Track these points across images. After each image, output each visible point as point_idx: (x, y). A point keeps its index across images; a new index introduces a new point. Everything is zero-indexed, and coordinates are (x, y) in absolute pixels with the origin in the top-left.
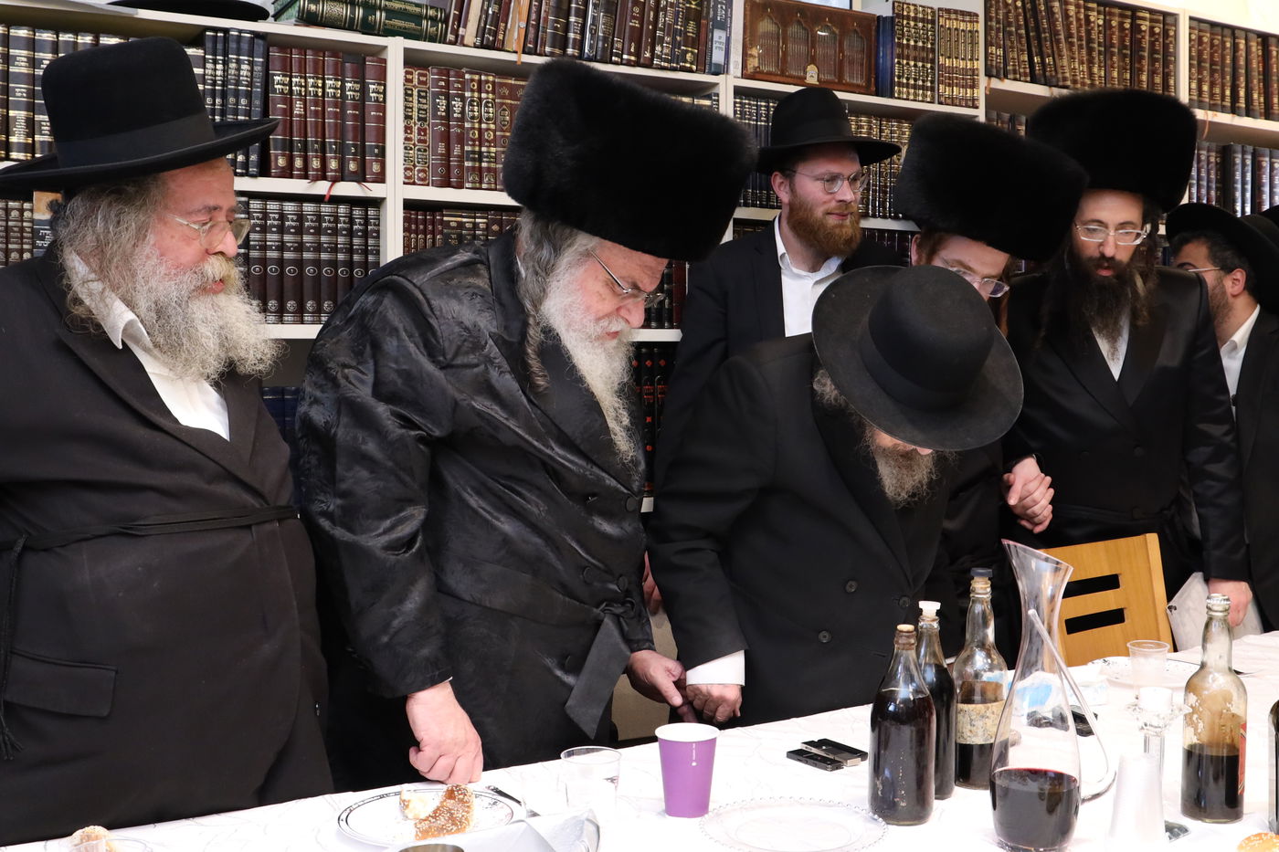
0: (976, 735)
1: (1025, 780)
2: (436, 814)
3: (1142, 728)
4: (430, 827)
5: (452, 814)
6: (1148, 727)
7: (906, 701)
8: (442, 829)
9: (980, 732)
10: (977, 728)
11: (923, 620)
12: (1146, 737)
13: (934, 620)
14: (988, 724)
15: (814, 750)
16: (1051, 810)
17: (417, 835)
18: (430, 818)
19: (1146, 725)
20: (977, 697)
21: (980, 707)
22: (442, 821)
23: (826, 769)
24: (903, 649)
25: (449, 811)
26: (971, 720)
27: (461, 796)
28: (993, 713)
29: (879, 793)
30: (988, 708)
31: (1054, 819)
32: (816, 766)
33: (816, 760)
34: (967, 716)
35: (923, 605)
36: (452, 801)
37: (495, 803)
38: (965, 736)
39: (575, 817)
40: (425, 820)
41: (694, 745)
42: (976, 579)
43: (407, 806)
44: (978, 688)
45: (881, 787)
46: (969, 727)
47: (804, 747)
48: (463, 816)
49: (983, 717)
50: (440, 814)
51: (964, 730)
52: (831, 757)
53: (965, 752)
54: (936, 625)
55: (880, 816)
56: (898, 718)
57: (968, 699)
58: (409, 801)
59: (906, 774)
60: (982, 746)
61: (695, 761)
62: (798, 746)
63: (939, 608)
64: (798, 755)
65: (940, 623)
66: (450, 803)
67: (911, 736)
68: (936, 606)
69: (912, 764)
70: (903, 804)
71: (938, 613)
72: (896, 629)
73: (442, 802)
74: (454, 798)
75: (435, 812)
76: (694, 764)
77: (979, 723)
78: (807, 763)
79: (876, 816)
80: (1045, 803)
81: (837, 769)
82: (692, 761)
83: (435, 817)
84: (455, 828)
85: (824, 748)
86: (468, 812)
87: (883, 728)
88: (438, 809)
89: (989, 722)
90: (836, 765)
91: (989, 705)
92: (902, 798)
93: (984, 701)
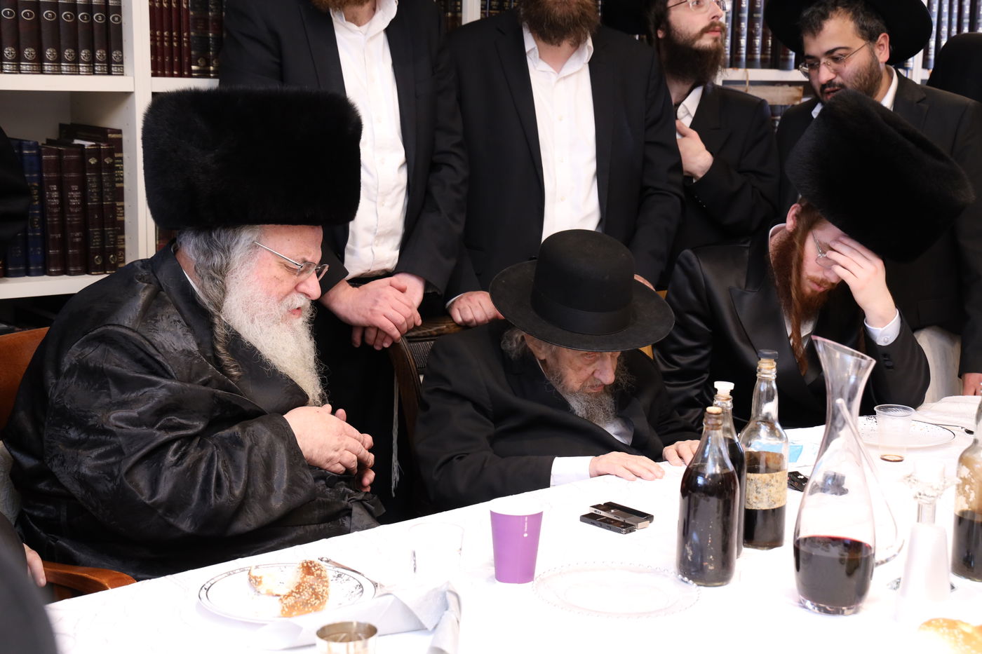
0: (761, 501)
1: (827, 547)
2: (299, 588)
3: (916, 497)
4: (295, 602)
5: (314, 589)
6: (921, 496)
7: (714, 476)
8: (307, 604)
9: (765, 499)
10: (763, 495)
11: (718, 399)
12: (919, 505)
13: (728, 399)
14: (772, 492)
15: (603, 513)
16: (850, 573)
17: (283, 610)
18: (294, 594)
19: (920, 494)
20: (762, 466)
21: (766, 476)
22: (306, 596)
23: (620, 532)
24: (712, 429)
25: (311, 586)
26: (757, 488)
27: (319, 572)
28: (777, 481)
29: (689, 558)
30: (773, 477)
31: (853, 582)
32: (610, 529)
33: (610, 523)
34: (753, 484)
35: (718, 385)
36: (312, 577)
37: (339, 576)
38: (751, 502)
39: (436, 589)
40: (289, 596)
41: (526, 518)
42: (763, 360)
43: (260, 582)
44: (762, 459)
45: (691, 552)
46: (755, 494)
47: (593, 511)
48: (324, 590)
49: (768, 485)
50: (303, 590)
51: (750, 497)
52: (621, 520)
53: (751, 515)
54: (729, 404)
55: (689, 579)
56: (708, 491)
57: (754, 470)
58: (260, 578)
59: (713, 541)
60: (765, 512)
61: (527, 532)
62: (588, 511)
63: (732, 388)
64: (590, 518)
65: (734, 402)
66: (310, 578)
67: (718, 508)
68: (730, 386)
69: (719, 531)
70: (711, 568)
71: (732, 393)
72: (706, 411)
73: (302, 578)
74: (313, 574)
75: (298, 588)
76: (526, 535)
77: (764, 491)
78: (601, 526)
79: (686, 579)
80: (844, 568)
81: (630, 531)
82: (524, 533)
83: (299, 593)
84: (318, 602)
85: (612, 511)
86: (327, 587)
87: (692, 499)
88: (300, 585)
89: (773, 490)
90: (628, 528)
91: (773, 474)
92: (711, 562)
93: (768, 470)
